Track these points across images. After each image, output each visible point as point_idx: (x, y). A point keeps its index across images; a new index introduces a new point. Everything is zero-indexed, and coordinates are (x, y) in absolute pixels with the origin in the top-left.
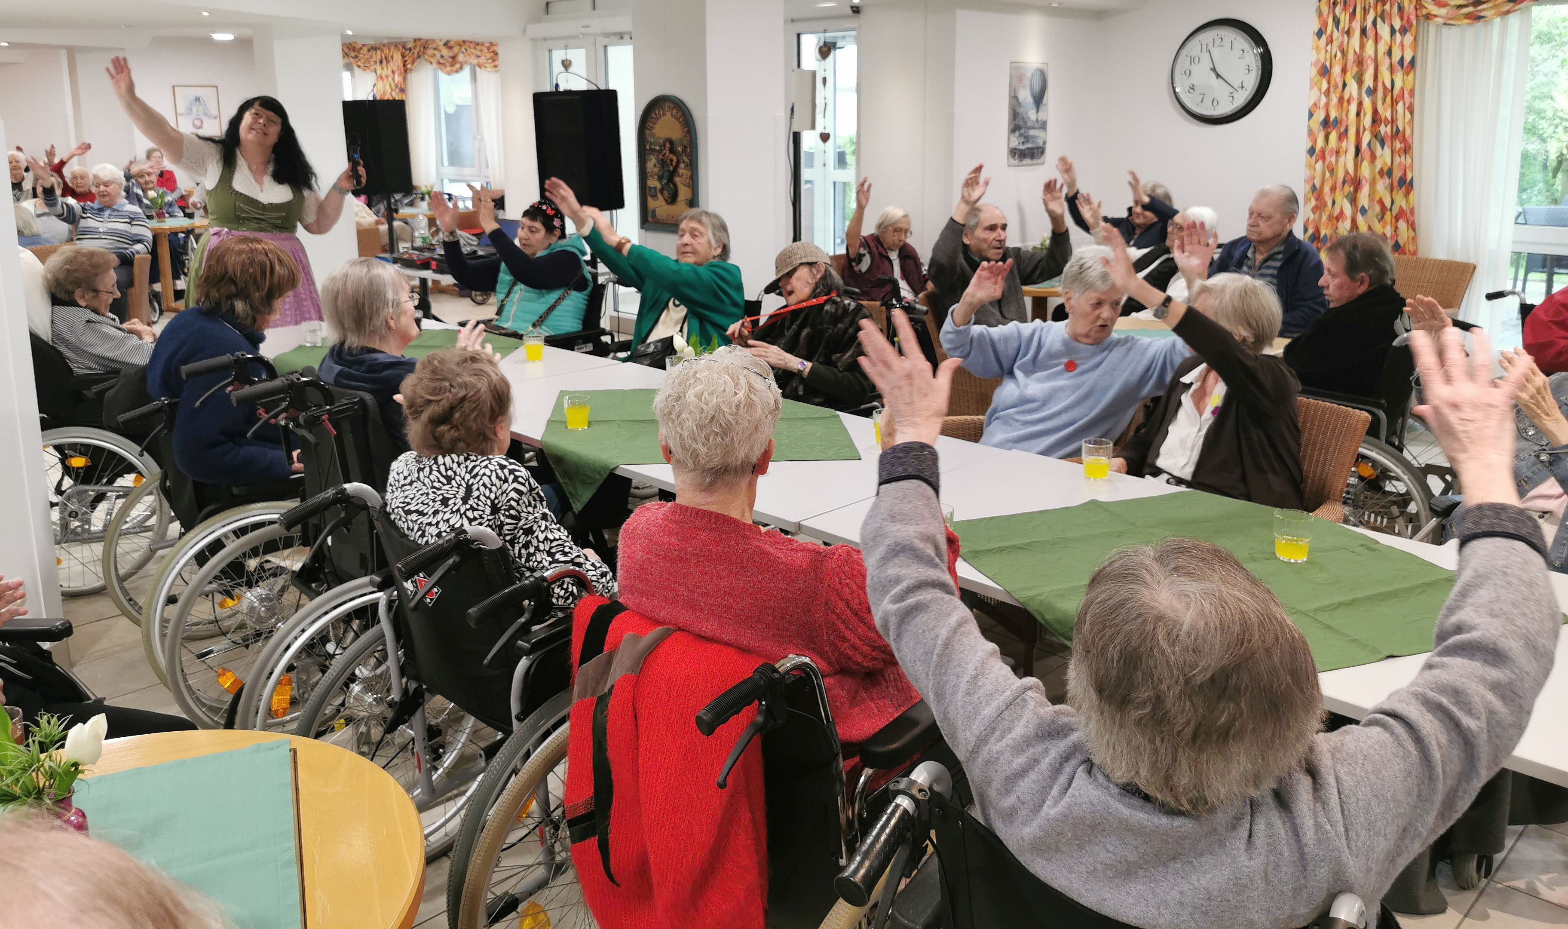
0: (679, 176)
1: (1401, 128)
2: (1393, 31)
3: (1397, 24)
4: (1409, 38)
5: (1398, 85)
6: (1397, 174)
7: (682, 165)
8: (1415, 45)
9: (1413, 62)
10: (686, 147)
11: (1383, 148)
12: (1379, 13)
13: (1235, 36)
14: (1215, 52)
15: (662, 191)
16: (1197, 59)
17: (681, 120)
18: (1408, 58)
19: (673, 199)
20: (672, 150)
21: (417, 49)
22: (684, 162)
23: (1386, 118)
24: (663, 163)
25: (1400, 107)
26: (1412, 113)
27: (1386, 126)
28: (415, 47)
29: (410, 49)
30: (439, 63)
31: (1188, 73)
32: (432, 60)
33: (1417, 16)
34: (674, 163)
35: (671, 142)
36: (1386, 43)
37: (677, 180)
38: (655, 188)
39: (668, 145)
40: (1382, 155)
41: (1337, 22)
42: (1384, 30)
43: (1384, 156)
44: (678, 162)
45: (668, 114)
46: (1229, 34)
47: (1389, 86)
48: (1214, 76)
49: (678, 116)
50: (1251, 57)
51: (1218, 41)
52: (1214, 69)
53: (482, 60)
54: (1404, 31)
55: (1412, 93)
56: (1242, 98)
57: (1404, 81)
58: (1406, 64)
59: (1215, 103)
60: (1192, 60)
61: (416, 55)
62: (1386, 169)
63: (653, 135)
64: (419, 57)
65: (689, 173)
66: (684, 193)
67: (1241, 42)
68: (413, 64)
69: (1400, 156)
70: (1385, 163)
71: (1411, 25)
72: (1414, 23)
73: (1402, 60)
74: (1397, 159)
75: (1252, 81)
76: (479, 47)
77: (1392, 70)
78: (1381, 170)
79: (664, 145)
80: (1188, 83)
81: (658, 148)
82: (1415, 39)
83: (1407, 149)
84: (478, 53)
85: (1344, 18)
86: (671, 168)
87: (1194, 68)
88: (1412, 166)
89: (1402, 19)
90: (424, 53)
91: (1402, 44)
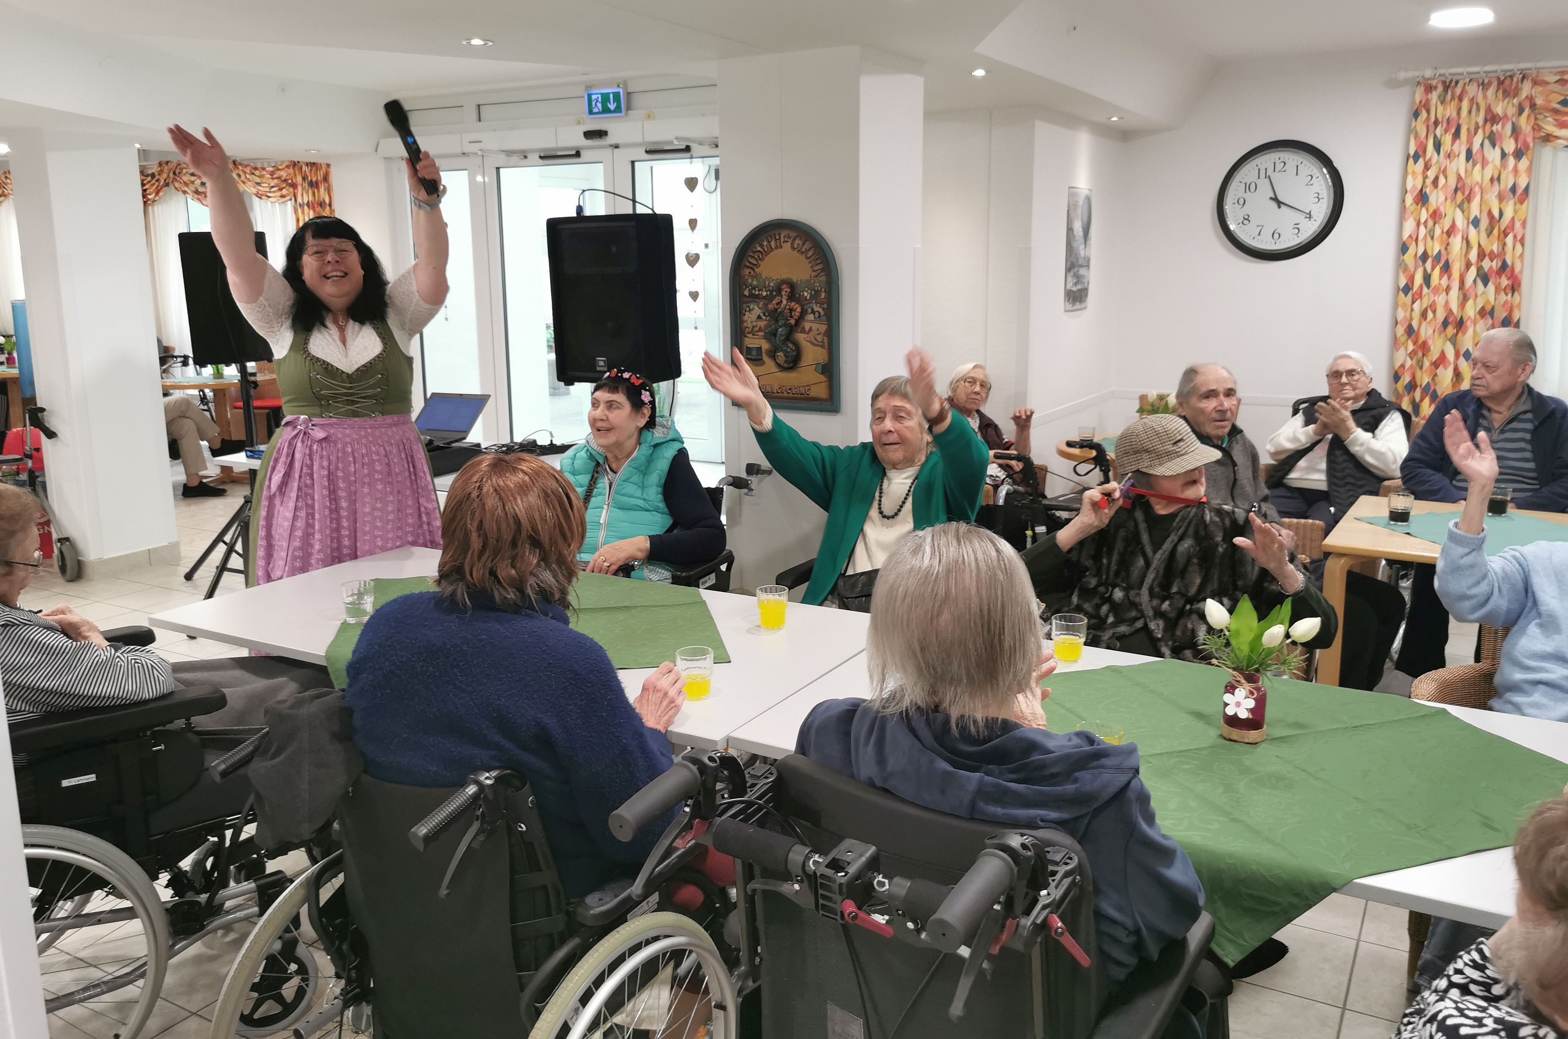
0: (803, 331)
1: (1509, 262)
2: (1504, 155)
3: (1510, 146)
4: (1524, 163)
5: (1509, 213)
6: (1501, 314)
7: (811, 317)
8: (1529, 170)
9: (1527, 189)
10: (818, 292)
11: (1485, 285)
12: (1487, 135)
13: (1301, 160)
14: (1275, 177)
15: (772, 354)
16: (1253, 187)
17: (810, 254)
18: (1522, 183)
19: (793, 363)
20: (792, 297)
21: (165, 176)
22: (813, 312)
23: (1492, 252)
24: (774, 315)
25: (1509, 240)
26: (1523, 245)
27: (1492, 261)
28: (161, 172)
29: (153, 176)
30: (197, 192)
31: (1241, 201)
32: (186, 189)
33: (1534, 138)
34: (797, 314)
35: (792, 285)
36: (1495, 166)
37: (800, 337)
38: (759, 349)
39: (786, 290)
40: (1484, 293)
41: (1438, 146)
42: (1493, 155)
43: (1488, 294)
44: (803, 313)
45: (787, 246)
46: (1292, 158)
47: (1496, 214)
48: (1274, 205)
49: (807, 246)
50: (1322, 185)
51: (1279, 166)
52: (1275, 199)
53: (263, 189)
54: (1518, 154)
55: (1524, 224)
56: (1310, 229)
57: (1516, 212)
58: (1519, 191)
59: (1276, 236)
60: (1247, 187)
61: (162, 182)
62: (1488, 308)
63: (756, 276)
64: (167, 185)
65: (823, 328)
66: (812, 354)
67: (1309, 166)
68: (157, 194)
69: (1506, 294)
70: (1488, 301)
71: (1527, 147)
72: (1531, 145)
73: (1513, 189)
74: (1503, 297)
75: (1321, 212)
76: (257, 173)
77: (1501, 198)
78: (1483, 309)
79: (779, 290)
80: (1241, 213)
81: (764, 294)
82: (1531, 163)
83: (1514, 287)
84: (258, 180)
85: (1447, 139)
86: (793, 322)
87: (1248, 196)
88: (1519, 305)
89: (1516, 141)
90: (174, 180)
91: (1516, 170)
